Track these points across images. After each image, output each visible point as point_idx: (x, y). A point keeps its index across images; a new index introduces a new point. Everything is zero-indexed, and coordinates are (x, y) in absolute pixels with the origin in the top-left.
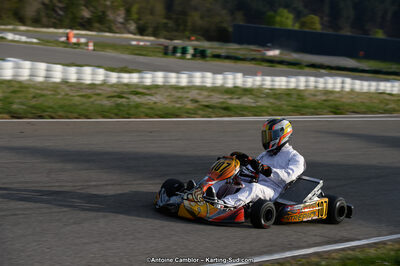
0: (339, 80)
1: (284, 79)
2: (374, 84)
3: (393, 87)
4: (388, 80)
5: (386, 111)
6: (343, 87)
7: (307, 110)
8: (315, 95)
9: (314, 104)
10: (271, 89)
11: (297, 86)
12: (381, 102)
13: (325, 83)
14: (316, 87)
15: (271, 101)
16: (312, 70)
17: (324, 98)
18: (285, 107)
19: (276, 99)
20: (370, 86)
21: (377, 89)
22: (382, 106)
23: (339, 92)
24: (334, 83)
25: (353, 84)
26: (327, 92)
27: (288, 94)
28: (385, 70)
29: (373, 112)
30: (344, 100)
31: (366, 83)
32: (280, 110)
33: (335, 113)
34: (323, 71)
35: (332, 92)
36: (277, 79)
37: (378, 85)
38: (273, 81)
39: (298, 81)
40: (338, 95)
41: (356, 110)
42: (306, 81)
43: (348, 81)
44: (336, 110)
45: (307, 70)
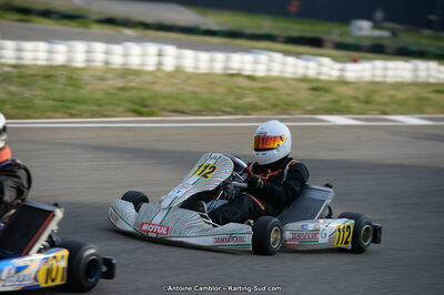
0: (152, 49)
1: (42, 46)
2: (220, 56)
3: (256, 62)
4: (247, 50)
5: (237, 110)
6: (160, 64)
7: (83, 107)
8: (102, 79)
9: (99, 95)
10: (14, 66)
11: (70, 60)
12: (231, 91)
13: (126, 55)
14: (107, 63)
15: (13, 88)
16: (109, 30)
17: (120, 83)
18: (38, 101)
19: (23, 84)
20: (212, 60)
21: (226, 68)
22: (230, 99)
23: (150, 73)
24: (144, 55)
25: (179, 57)
26: (126, 72)
27: (48, 77)
28: (249, 31)
29: (212, 112)
30: (157, 88)
31: (204, 56)
32: (28, 107)
33: (139, 114)
34: (128, 32)
35: (136, 73)
36: (28, 45)
37: (227, 60)
38: (19, 50)
39: (71, 50)
40: (149, 79)
41: (181, 107)
42: (88, 52)
43: (170, 50)
44: (141, 107)
45: (97, 29)
